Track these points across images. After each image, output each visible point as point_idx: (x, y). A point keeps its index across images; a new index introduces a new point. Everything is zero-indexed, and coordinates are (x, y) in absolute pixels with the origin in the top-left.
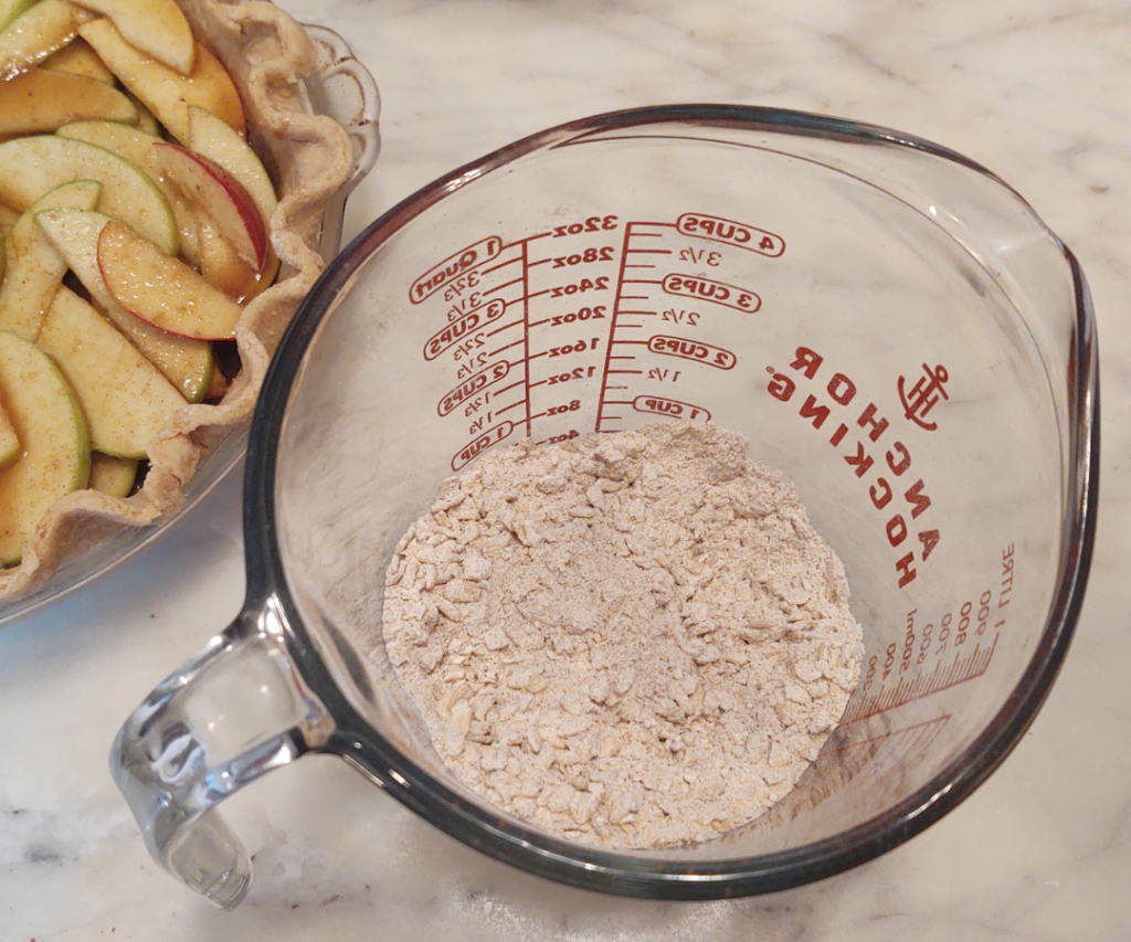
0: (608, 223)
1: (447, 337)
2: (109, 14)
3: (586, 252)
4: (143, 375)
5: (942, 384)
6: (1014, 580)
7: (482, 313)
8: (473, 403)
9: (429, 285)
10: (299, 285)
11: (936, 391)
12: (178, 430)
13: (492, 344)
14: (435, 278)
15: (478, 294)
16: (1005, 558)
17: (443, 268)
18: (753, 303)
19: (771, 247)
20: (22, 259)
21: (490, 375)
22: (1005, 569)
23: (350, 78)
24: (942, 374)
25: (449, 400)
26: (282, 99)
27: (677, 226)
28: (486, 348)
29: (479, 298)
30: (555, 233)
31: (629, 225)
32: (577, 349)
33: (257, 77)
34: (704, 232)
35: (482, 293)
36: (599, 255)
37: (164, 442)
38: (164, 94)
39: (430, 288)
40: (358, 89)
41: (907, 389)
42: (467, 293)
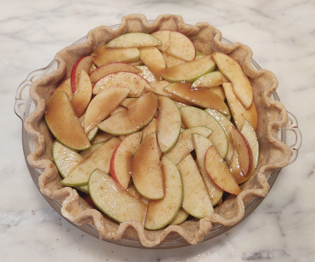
2: (232, 82)
4: (203, 193)
10: (261, 193)
12: (211, 220)
20: (183, 141)
23: (295, 133)
26: (274, 132)
33: (271, 124)
37: (205, 221)
38: (238, 110)
40: (296, 137)
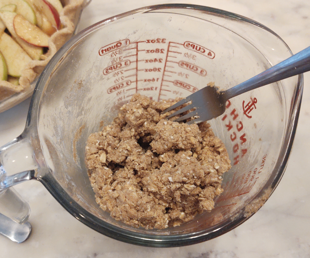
0: (163, 41)
1: (111, 68)
3: (156, 50)
5: (255, 104)
6: (264, 165)
7: (123, 63)
8: (119, 92)
9: (105, 50)
11: (253, 106)
13: (126, 74)
14: (108, 49)
15: (122, 57)
16: (263, 158)
17: (110, 46)
18: (204, 73)
19: (211, 55)
21: (125, 84)
22: (263, 162)
24: (255, 101)
25: (111, 89)
27: (184, 45)
28: (124, 75)
29: (122, 58)
30: (147, 41)
31: (170, 43)
32: (152, 80)
34: (192, 48)
35: (123, 57)
36: (160, 51)
39: (106, 51)
41: (245, 105)
42: (118, 56)
